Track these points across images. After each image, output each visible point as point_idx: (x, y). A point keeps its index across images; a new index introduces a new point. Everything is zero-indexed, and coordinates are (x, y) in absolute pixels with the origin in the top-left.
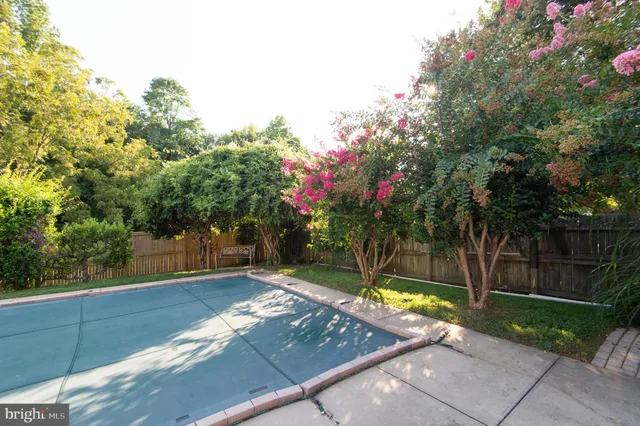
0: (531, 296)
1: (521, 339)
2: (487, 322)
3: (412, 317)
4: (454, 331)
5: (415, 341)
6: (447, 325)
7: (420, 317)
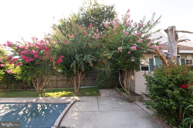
0: (82, 87)
1: (90, 95)
2: (81, 94)
3: (64, 98)
4: (77, 98)
5: (72, 102)
6: (74, 97)
7: (66, 97)
